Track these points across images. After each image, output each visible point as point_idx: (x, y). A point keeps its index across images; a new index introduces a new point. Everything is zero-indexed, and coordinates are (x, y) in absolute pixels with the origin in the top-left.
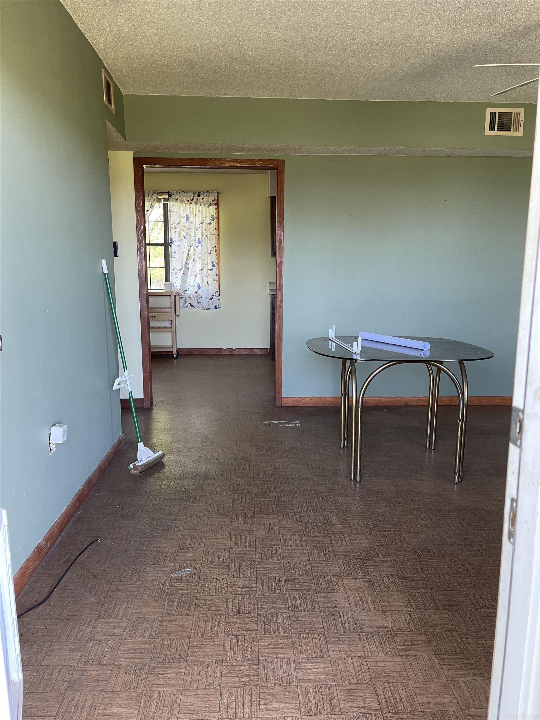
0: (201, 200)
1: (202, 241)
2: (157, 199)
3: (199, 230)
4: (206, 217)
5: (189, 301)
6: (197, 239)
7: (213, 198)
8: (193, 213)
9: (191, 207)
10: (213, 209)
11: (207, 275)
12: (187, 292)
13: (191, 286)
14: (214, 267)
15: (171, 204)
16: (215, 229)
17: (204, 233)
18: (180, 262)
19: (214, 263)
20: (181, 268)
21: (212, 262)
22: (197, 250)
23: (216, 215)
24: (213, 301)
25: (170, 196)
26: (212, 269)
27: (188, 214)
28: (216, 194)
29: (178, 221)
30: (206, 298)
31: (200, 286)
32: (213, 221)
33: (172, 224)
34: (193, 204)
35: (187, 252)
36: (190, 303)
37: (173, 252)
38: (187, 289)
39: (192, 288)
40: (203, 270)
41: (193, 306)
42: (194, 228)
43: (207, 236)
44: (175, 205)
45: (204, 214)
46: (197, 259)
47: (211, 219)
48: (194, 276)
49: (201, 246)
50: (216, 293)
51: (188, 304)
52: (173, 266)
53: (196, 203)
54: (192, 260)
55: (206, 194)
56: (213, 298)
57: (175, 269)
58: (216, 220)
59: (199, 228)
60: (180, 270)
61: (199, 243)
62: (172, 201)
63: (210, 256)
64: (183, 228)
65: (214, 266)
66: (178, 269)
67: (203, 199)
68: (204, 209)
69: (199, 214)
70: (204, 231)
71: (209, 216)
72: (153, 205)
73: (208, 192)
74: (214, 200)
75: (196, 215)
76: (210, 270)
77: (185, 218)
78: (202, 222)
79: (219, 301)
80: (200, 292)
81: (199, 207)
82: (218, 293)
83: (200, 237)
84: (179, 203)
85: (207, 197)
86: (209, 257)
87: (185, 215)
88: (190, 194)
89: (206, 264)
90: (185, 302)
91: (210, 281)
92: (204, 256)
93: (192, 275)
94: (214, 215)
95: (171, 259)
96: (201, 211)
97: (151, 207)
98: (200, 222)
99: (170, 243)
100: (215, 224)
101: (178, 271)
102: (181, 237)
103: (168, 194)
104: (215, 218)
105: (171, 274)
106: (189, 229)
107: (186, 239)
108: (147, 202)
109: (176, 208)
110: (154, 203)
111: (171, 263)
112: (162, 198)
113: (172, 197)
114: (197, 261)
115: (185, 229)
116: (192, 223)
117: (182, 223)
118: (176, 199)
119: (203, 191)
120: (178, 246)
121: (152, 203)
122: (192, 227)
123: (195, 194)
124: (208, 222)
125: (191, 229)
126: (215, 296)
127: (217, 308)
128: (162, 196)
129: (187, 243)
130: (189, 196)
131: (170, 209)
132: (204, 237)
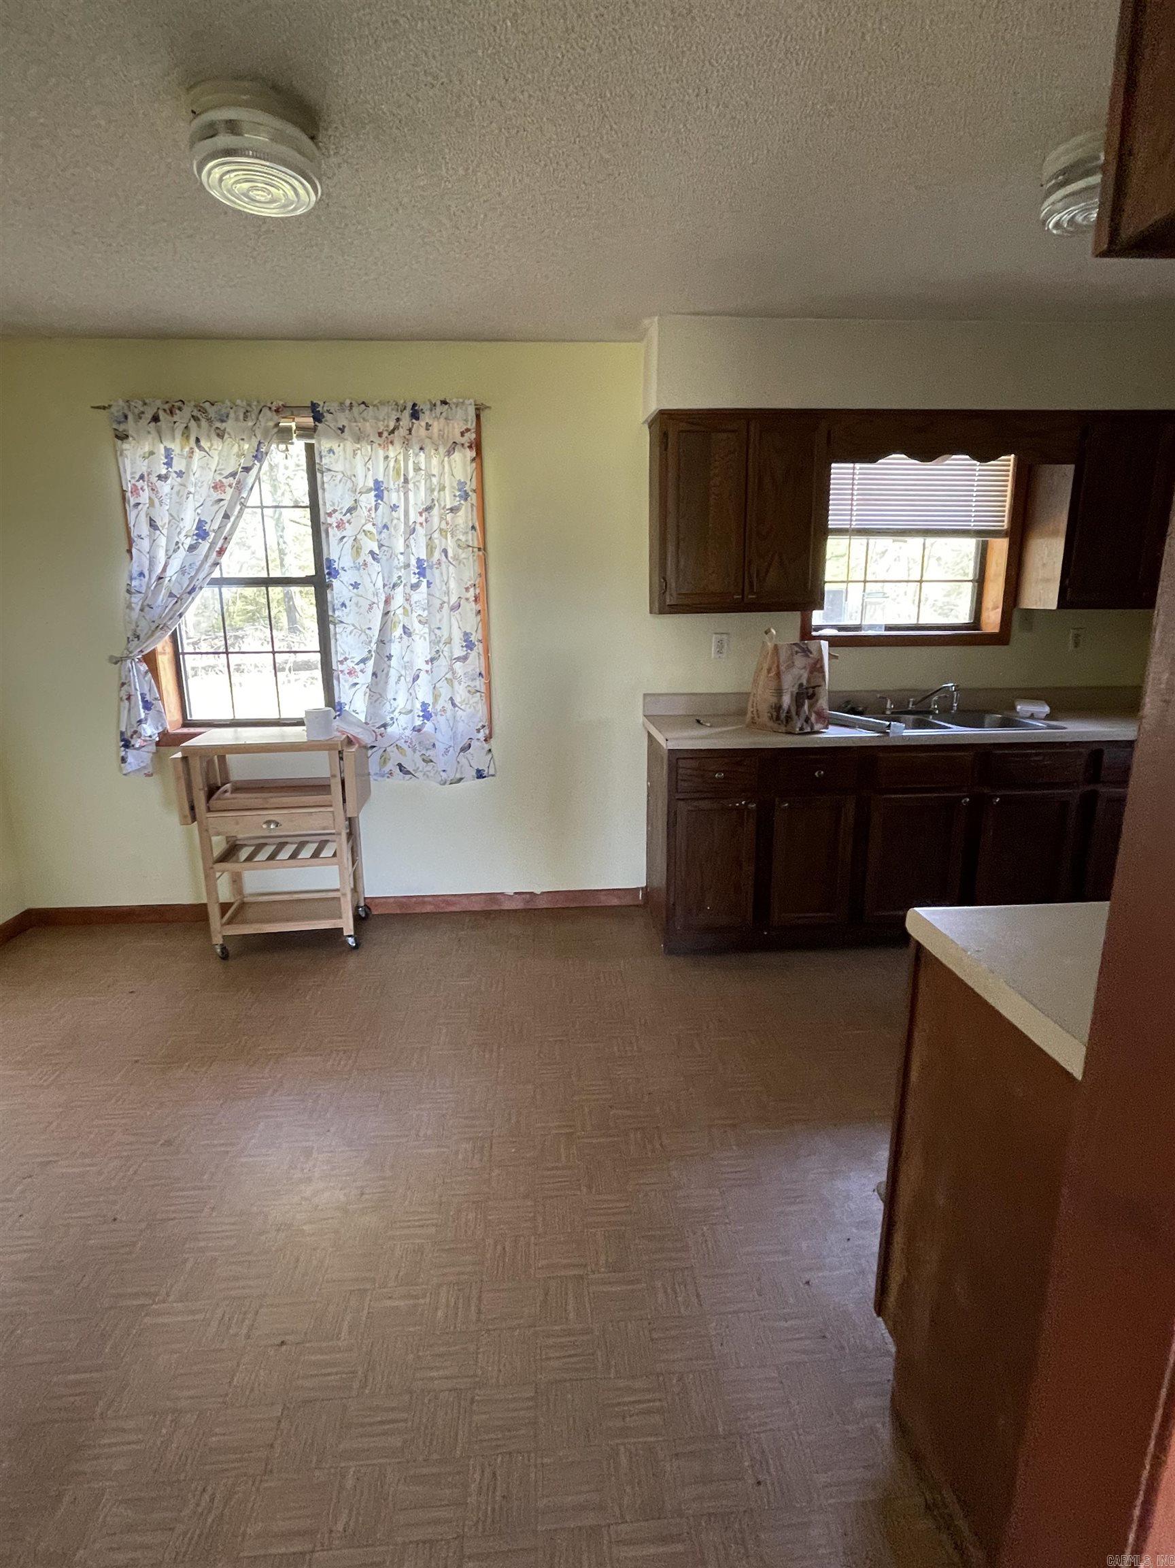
0: (423, 432)
1: (431, 568)
2: (276, 430)
3: (421, 531)
4: (442, 489)
5: (395, 757)
6: (413, 562)
7: (461, 423)
8: (398, 474)
9: (392, 454)
10: (461, 463)
11: (449, 676)
12: (389, 729)
13: (400, 713)
14: (471, 649)
15: (324, 444)
16: (473, 528)
17: (437, 541)
19: (473, 638)
20: (365, 654)
21: (466, 634)
22: (415, 597)
23: (474, 479)
24: (470, 757)
25: (318, 418)
26: (464, 658)
27: (381, 479)
28: (472, 412)
29: (350, 503)
30: (447, 751)
31: (430, 709)
32: (466, 500)
33: (330, 515)
34: (398, 445)
35: (382, 605)
36: (400, 765)
37: (337, 603)
38: (388, 720)
39: (403, 720)
40: (436, 663)
41: (408, 773)
42: (402, 526)
43: (445, 551)
44: (335, 447)
45: (435, 480)
46: (417, 627)
47: (458, 493)
48: (410, 679)
49: (429, 584)
50: (478, 731)
51: (391, 765)
52: (339, 649)
53: (406, 443)
54: (399, 631)
55: (439, 408)
56: (470, 746)
57: (346, 659)
58: (473, 497)
59: (418, 526)
60: (364, 661)
61: (422, 573)
62: (328, 437)
63: (458, 616)
64: (369, 527)
65: (470, 646)
66: (357, 660)
67: (428, 426)
68: (435, 461)
69: (418, 478)
70: (436, 535)
71: (451, 483)
72: (263, 450)
73: (444, 402)
74: (468, 430)
75: (406, 481)
76: (458, 659)
77: (373, 493)
78: (429, 503)
79: (490, 756)
80: (429, 727)
81: (416, 455)
82: (487, 731)
83: (423, 556)
84: (350, 445)
85: (442, 420)
86: (453, 619)
87: (371, 484)
88: (384, 410)
89: (446, 643)
90: (384, 760)
91: (461, 694)
92: (438, 616)
93: (402, 678)
94: (468, 483)
95: (331, 627)
96: (423, 468)
97: (259, 456)
98: (422, 504)
99: (327, 576)
100: (472, 510)
101: (356, 667)
102: (362, 554)
103: (313, 412)
104: (470, 493)
105: (335, 674)
106: (385, 530)
107: (378, 562)
108: (243, 439)
109: (342, 458)
110: (266, 444)
111: (333, 641)
112: (293, 425)
113: (326, 421)
114: (417, 632)
115: (374, 531)
116: (394, 508)
117: (364, 508)
118: (340, 429)
119: (431, 402)
120: (352, 585)
121: (260, 443)
122: (395, 521)
123: (402, 411)
124: (448, 507)
125: (392, 529)
126: (478, 739)
127: (485, 777)
128: (294, 419)
129: (383, 574)
130: (381, 418)
131: (321, 461)
132: (437, 555)
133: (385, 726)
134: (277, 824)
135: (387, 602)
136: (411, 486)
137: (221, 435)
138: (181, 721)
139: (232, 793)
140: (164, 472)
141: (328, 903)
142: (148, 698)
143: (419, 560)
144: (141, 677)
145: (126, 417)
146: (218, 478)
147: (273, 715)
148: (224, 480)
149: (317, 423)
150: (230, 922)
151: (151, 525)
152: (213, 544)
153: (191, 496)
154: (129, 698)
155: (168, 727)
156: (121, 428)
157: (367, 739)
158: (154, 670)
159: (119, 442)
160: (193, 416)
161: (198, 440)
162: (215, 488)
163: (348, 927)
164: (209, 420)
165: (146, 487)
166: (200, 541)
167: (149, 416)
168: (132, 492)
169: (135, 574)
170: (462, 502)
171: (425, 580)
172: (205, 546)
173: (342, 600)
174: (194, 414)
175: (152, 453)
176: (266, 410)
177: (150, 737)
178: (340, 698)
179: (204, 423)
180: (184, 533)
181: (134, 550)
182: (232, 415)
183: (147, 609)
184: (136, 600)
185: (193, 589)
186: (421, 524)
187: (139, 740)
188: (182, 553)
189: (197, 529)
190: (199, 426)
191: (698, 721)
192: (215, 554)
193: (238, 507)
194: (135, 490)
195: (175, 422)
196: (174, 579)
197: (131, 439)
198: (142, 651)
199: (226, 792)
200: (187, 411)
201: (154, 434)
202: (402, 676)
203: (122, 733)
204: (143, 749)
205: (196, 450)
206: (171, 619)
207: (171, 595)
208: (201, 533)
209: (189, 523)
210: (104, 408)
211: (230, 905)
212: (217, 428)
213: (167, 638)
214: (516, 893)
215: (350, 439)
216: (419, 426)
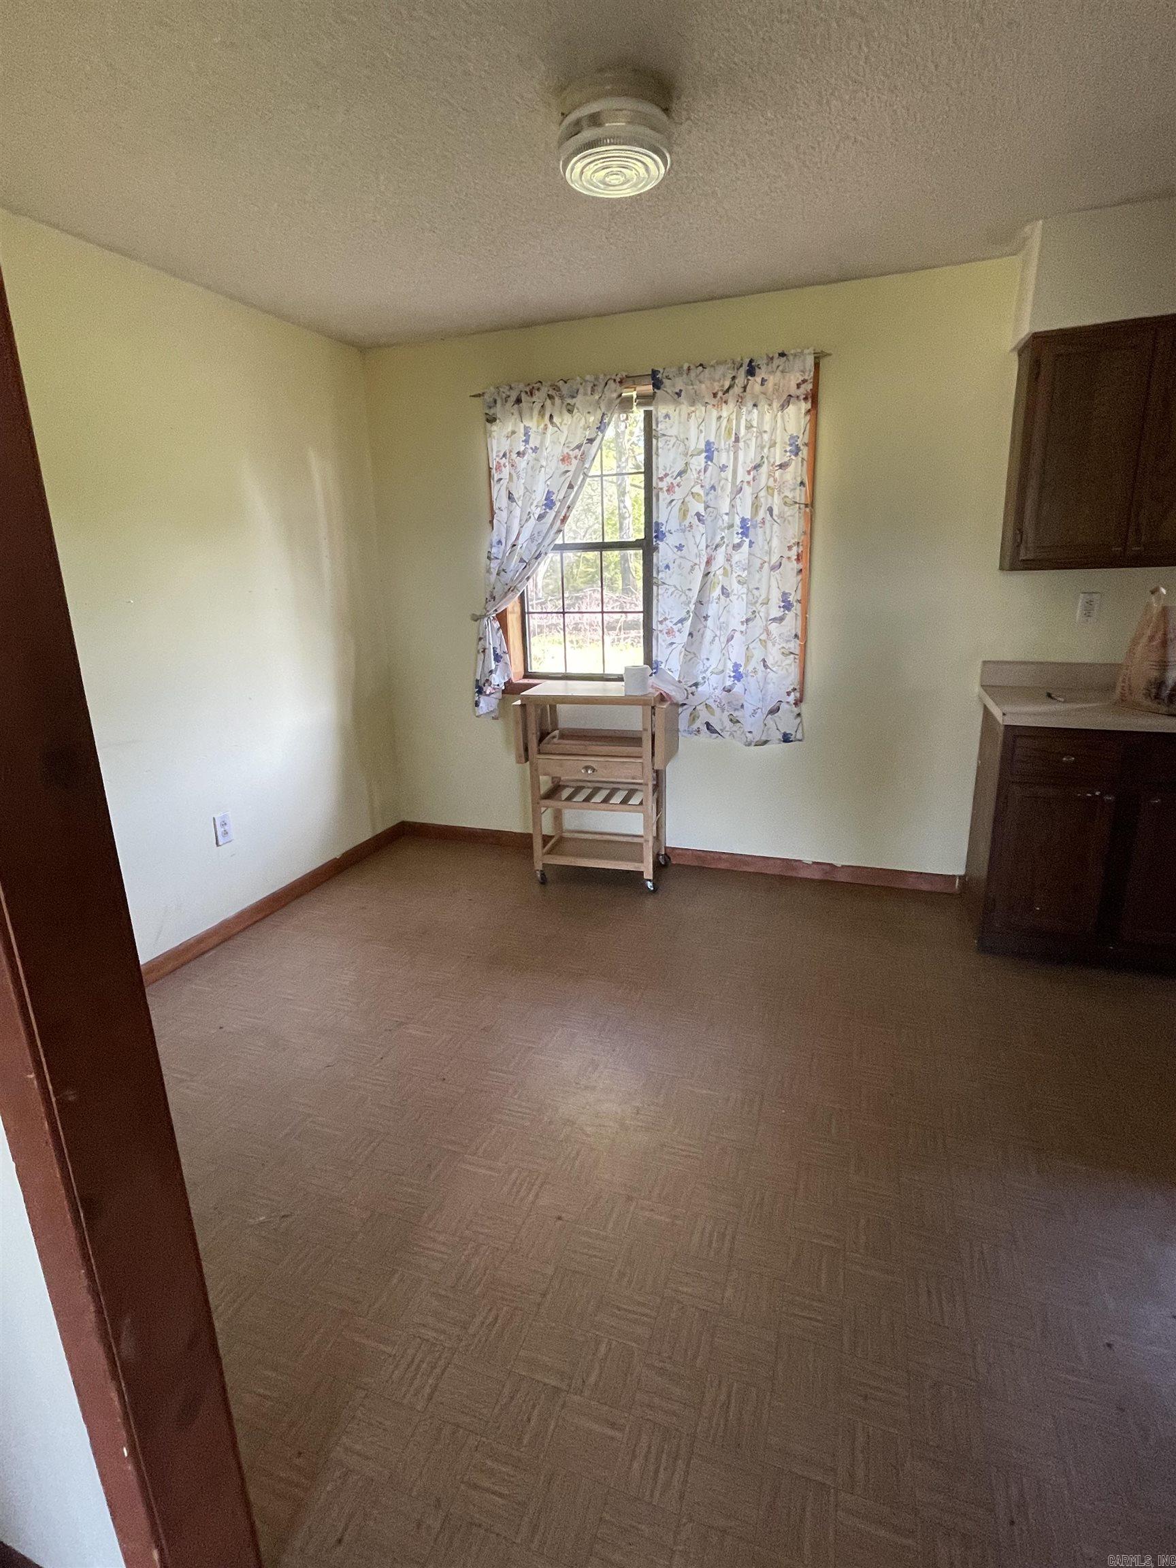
0: (757, 387)
1: (755, 527)
2: (619, 400)
3: (748, 491)
4: (773, 445)
5: (704, 716)
6: (737, 521)
7: (798, 375)
8: (730, 433)
9: (725, 414)
10: (795, 418)
11: (764, 637)
12: (700, 688)
13: (712, 673)
15: (660, 410)
16: (802, 483)
17: (762, 500)
18: (683, 598)
19: (791, 599)
20: (684, 615)
21: (784, 594)
22: (737, 557)
23: (807, 432)
24: (777, 719)
25: (657, 384)
26: (781, 619)
27: (712, 440)
28: (810, 361)
29: (679, 467)
30: (755, 712)
31: (741, 670)
32: (796, 455)
33: (661, 479)
34: (732, 405)
35: (703, 566)
36: (708, 724)
37: (662, 565)
38: (700, 680)
39: (714, 680)
40: (751, 624)
41: (716, 732)
42: (730, 486)
43: (770, 510)
44: (671, 412)
45: (766, 437)
46: (735, 587)
47: (789, 448)
48: (724, 639)
49: (751, 543)
50: (788, 694)
51: (699, 724)
52: (660, 610)
53: (740, 401)
54: (718, 591)
55: (776, 362)
56: (778, 709)
57: (666, 619)
58: (804, 452)
59: (745, 486)
60: (681, 621)
61: (745, 533)
62: (665, 402)
63: (778, 577)
64: (697, 489)
65: (787, 606)
66: (675, 621)
67: (763, 381)
68: (768, 417)
69: (749, 436)
70: (762, 494)
71: (782, 438)
72: (606, 421)
73: (782, 355)
74: (804, 381)
75: (737, 440)
76: (774, 620)
77: (704, 455)
78: (758, 461)
79: (798, 720)
80: (738, 688)
81: (749, 412)
82: (798, 695)
83: (748, 516)
84: (685, 408)
85: (778, 374)
86: (773, 579)
87: (702, 446)
88: (721, 370)
89: (763, 604)
90: (693, 717)
91: (774, 655)
92: (757, 576)
93: (717, 639)
94: (801, 437)
95: (655, 588)
96: (755, 424)
97: (601, 427)
98: (751, 462)
99: (654, 540)
100: (802, 465)
101: (674, 627)
102: (688, 516)
103: (653, 380)
104: (802, 447)
105: (655, 633)
106: (713, 491)
107: (703, 524)
108: (589, 413)
109: (677, 422)
110: (609, 415)
111: (655, 602)
112: (634, 394)
113: (665, 387)
114: (735, 592)
115: (702, 492)
116: (723, 468)
117: (693, 469)
118: (677, 393)
119: (768, 356)
120: (676, 547)
121: (604, 414)
122: (723, 482)
123: (738, 369)
124: (778, 463)
125: (719, 490)
126: (788, 702)
127: (792, 741)
128: (635, 388)
129: (707, 536)
130: (717, 378)
131: (657, 427)
132: (762, 513)
133: (696, 685)
134: (594, 770)
135: (708, 563)
136: (741, 444)
137: (570, 411)
138: (523, 673)
139: (559, 738)
140: (522, 449)
141: (631, 847)
142: (498, 651)
143: (743, 520)
144: (494, 634)
145: (495, 401)
146: (566, 451)
147: (598, 670)
148: (571, 453)
149: (656, 390)
150: (550, 852)
151: (509, 498)
152: (558, 512)
153: (543, 469)
154: (484, 652)
155: (513, 678)
156: (491, 412)
157: (679, 697)
158: (504, 627)
159: (488, 425)
160: (548, 395)
161: (551, 416)
162: (563, 460)
163: (648, 874)
164: (562, 397)
165: (507, 464)
166: (548, 510)
167: (513, 398)
168: (496, 469)
169: (494, 543)
170: (793, 457)
171: (747, 540)
172: (551, 514)
173: (665, 563)
174: (550, 393)
175: (513, 432)
176: (611, 382)
177: (498, 685)
178: (657, 656)
179: (558, 401)
180: (535, 504)
181: (495, 521)
182: (581, 391)
183: (503, 573)
184: (494, 565)
185: (540, 555)
186: (748, 483)
187: (489, 688)
188: (533, 521)
189: (546, 500)
190: (553, 404)
191: (1049, 695)
192: (559, 521)
193: (582, 477)
194: (499, 468)
195: (534, 402)
196: (524, 545)
197: (498, 421)
198: (496, 610)
199: (554, 737)
200: (545, 390)
201: (516, 415)
202: (716, 636)
203: (477, 681)
204: (492, 696)
205: (550, 426)
206: (520, 582)
207: (522, 560)
208: (549, 503)
209: (539, 497)
210: (479, 395)
211: (552, 837)
212: (569, 404)
213: (516, 598)
214: (814, 863)
215: (685, 403)
216: (755, 384)
